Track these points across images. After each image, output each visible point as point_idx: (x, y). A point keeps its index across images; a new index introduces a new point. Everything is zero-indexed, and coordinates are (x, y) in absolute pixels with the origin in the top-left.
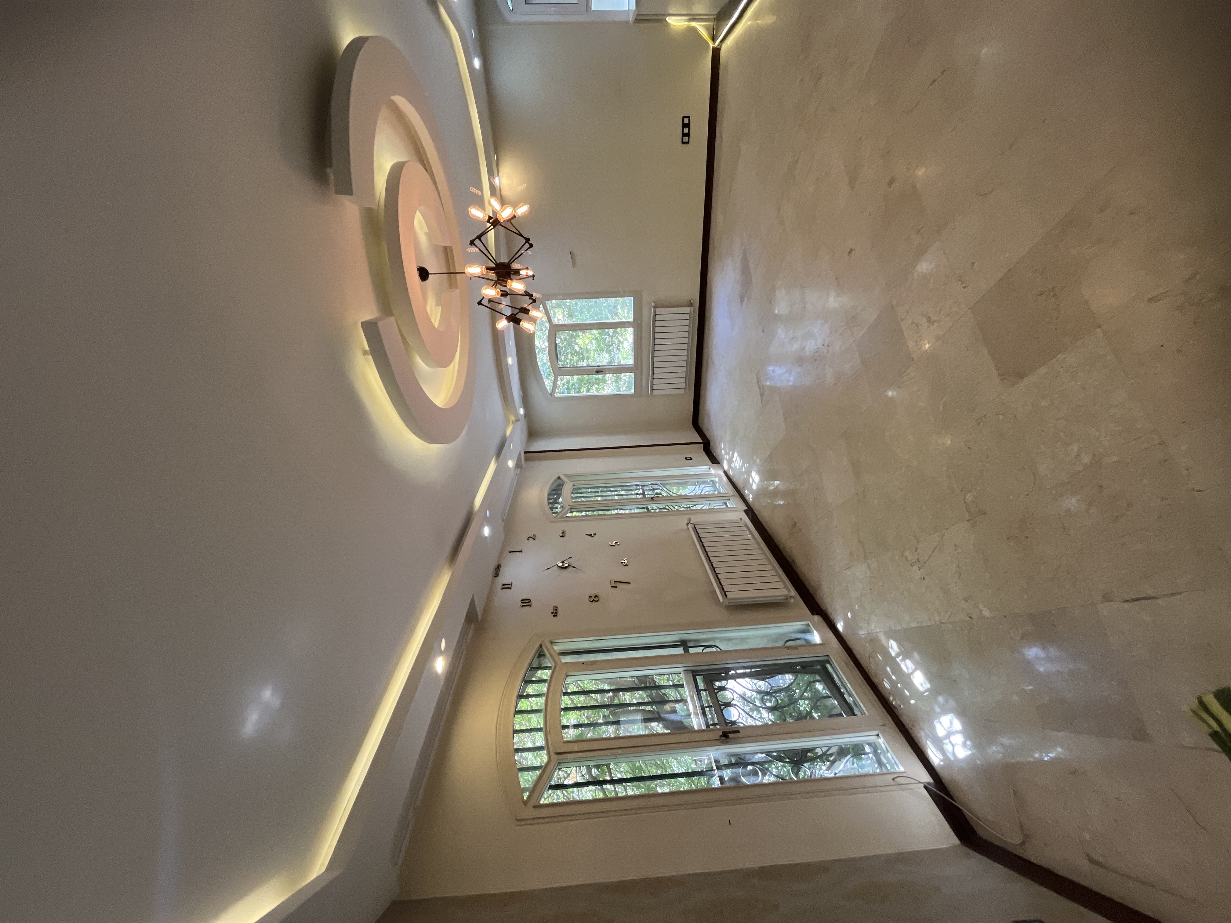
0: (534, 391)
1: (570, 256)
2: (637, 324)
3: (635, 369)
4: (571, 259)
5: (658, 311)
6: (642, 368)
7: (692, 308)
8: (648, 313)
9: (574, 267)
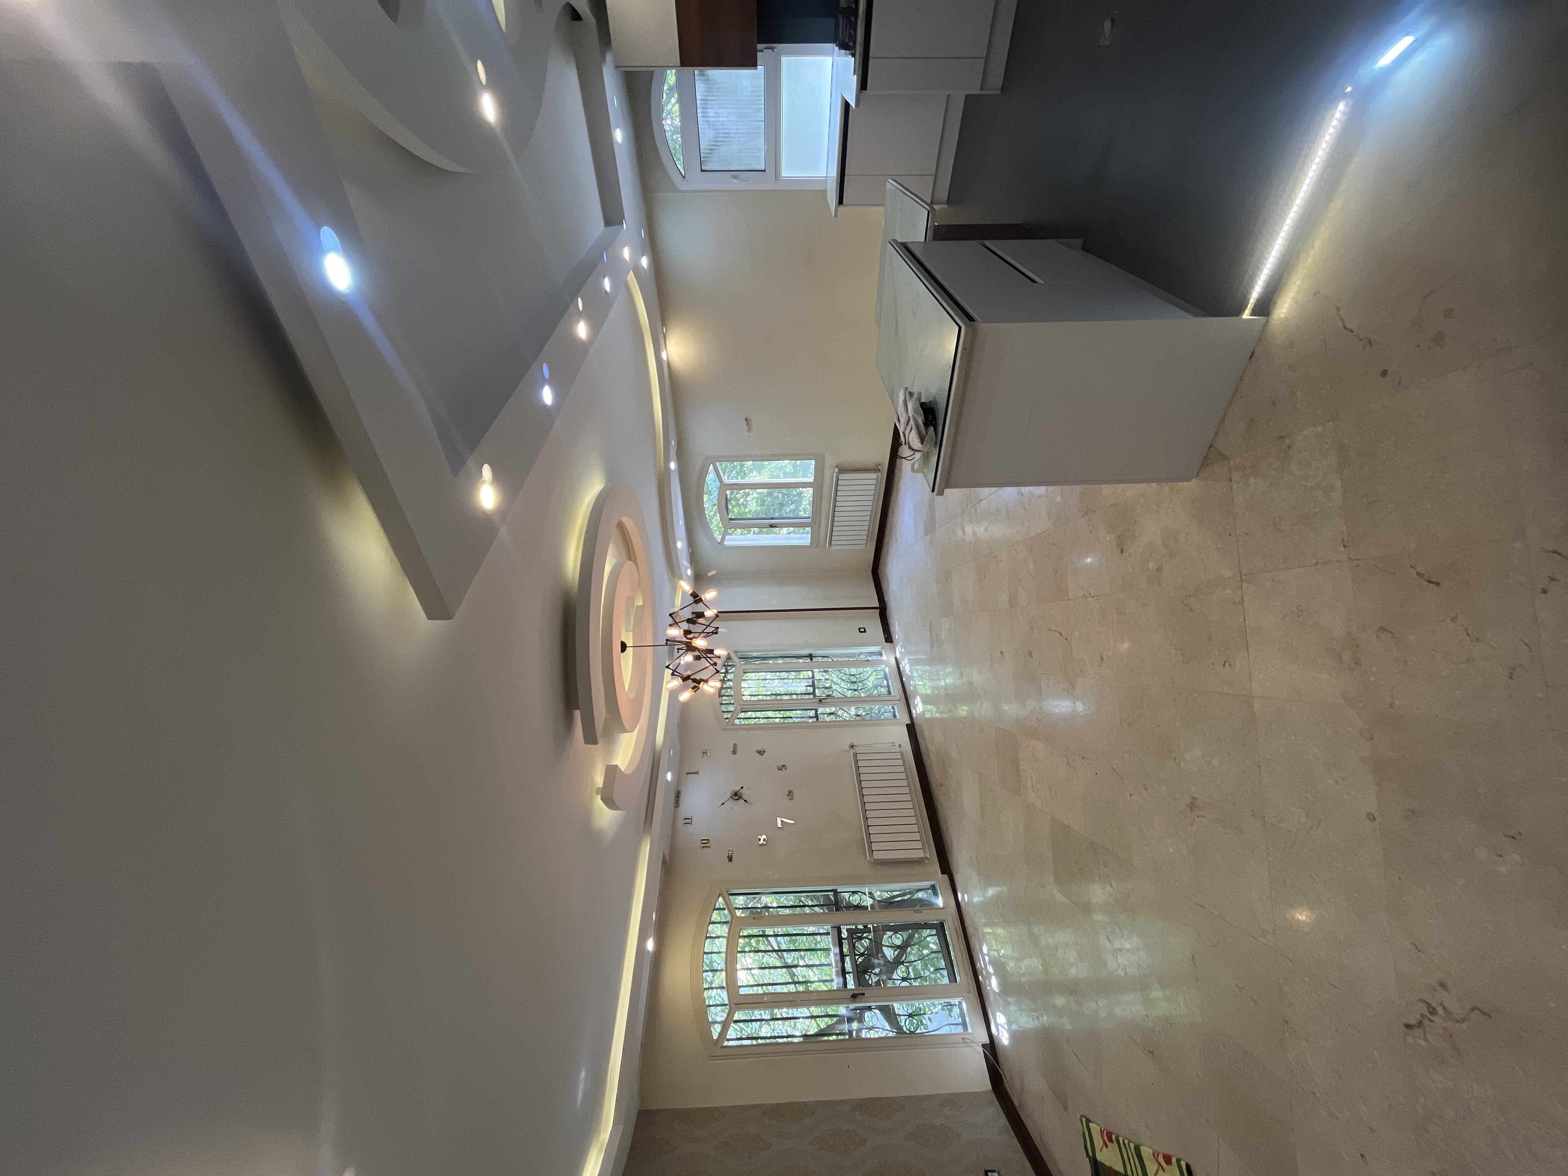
0: (702, 539)
1: (745, 423)
2: (817, 485)
3: (814, 522)
4: (746, 426)
5: (841, 476)
6: (820, 522)
7: (879, 474)
8: (830, 474)
9: (749, 431)
